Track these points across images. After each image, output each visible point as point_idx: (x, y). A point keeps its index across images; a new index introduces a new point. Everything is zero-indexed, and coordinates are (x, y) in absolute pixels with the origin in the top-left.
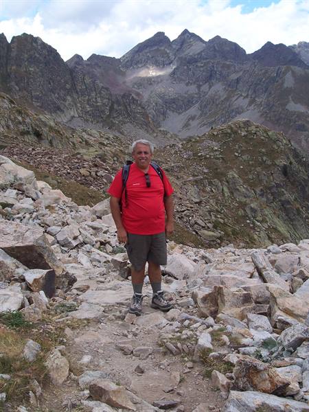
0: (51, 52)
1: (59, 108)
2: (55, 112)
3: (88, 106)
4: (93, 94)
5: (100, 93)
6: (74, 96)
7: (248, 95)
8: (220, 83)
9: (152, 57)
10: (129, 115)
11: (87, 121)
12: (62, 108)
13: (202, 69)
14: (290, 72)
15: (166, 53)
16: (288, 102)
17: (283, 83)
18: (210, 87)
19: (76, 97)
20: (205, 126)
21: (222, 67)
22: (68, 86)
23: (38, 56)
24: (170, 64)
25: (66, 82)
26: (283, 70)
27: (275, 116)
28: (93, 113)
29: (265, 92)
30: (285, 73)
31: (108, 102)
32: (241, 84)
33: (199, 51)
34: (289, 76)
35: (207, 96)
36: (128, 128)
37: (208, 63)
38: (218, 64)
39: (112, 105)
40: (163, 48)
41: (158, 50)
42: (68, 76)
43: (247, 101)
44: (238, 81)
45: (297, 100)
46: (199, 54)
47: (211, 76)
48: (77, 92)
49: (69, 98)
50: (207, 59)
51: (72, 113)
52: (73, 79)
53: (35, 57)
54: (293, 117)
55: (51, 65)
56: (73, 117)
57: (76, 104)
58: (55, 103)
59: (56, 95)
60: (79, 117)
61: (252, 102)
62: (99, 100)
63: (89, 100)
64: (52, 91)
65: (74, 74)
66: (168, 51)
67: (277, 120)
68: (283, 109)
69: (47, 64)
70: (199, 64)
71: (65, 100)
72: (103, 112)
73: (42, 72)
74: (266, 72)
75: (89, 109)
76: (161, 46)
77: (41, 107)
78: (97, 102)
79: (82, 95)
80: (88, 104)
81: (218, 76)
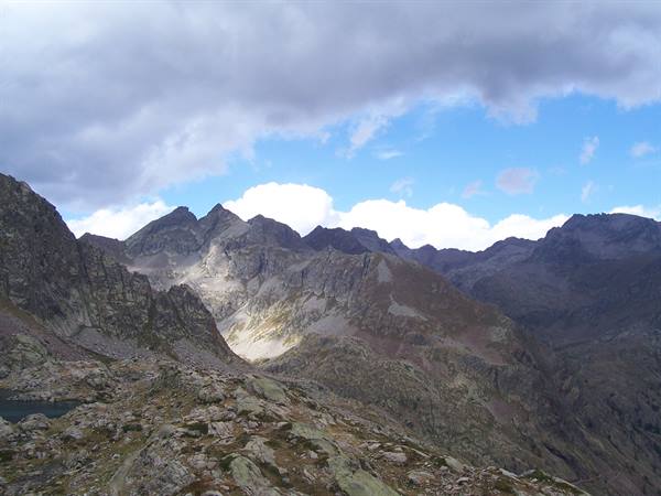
0: (47, 209)
1: (57, 311)
2: (51, 317)
3: (109, 307)
4: (119, 286)
5: (131, 285)
6: (84, 289)
7: (323, 293)
8: (275, 278)
9: (172, 241)
10: (183, 325)
11: (108, 334)
12: (62, 309)
13: (247, 257)
14: (383, 261)
15: (191, 235)
16: (390, 303)
17: (376, 276)
18: (261, 283)
19: (88, 291)
20: (262, 340)
21: (277, 255)
22: (73, 271)
23: (22, 213)
24: (197, 250)
25: (70, 263)
26: (372, 258)
27: (374, 323)
28: (119, 320)
29: (350, 288)
30: (376, 262)
31: (146, 302)
32: (310, 278)
33: (242, 233)
34: (382, 265)
35: (258, 295)
36: (183, 347)
37: (256, 249)
38: (270, 250)
39: (153, 306)
40: (186, 229)
41: (179, 231)
42: (75, 253)
43: (323, 302)
44: (304, 274)
45: (401, 300)
46: (242, 236)
47: (261, 267)
48: (89, 282)
49: (74, 292)
50: (254, 243)
51: (81, 320)
52: (82, 258)
53: (18, 214)
54: (402, 326)
55: (46, 232)
56: (82, 327)
57: (87, 304)
58: (52, 301)
59: (53, 286)
60: (94, 326)
61: (332, 303)
62: (129, 296)
63: (111, 297)
64: (46, 278)
65: (85, 251)
66: (194, 233)
67: (379, 330)
68: (385, 313)
69: (38, 228)
70: (243, 251)
71: (67, 295)
72: (137, 318)
73: (29, 242)
74: (348, 261)
75: (111, 313)
76: (185, 226)
77: (26, 307)
78: (125, 301)
79: (99, 287)
80: (110, 303)
81: (270, 267)
